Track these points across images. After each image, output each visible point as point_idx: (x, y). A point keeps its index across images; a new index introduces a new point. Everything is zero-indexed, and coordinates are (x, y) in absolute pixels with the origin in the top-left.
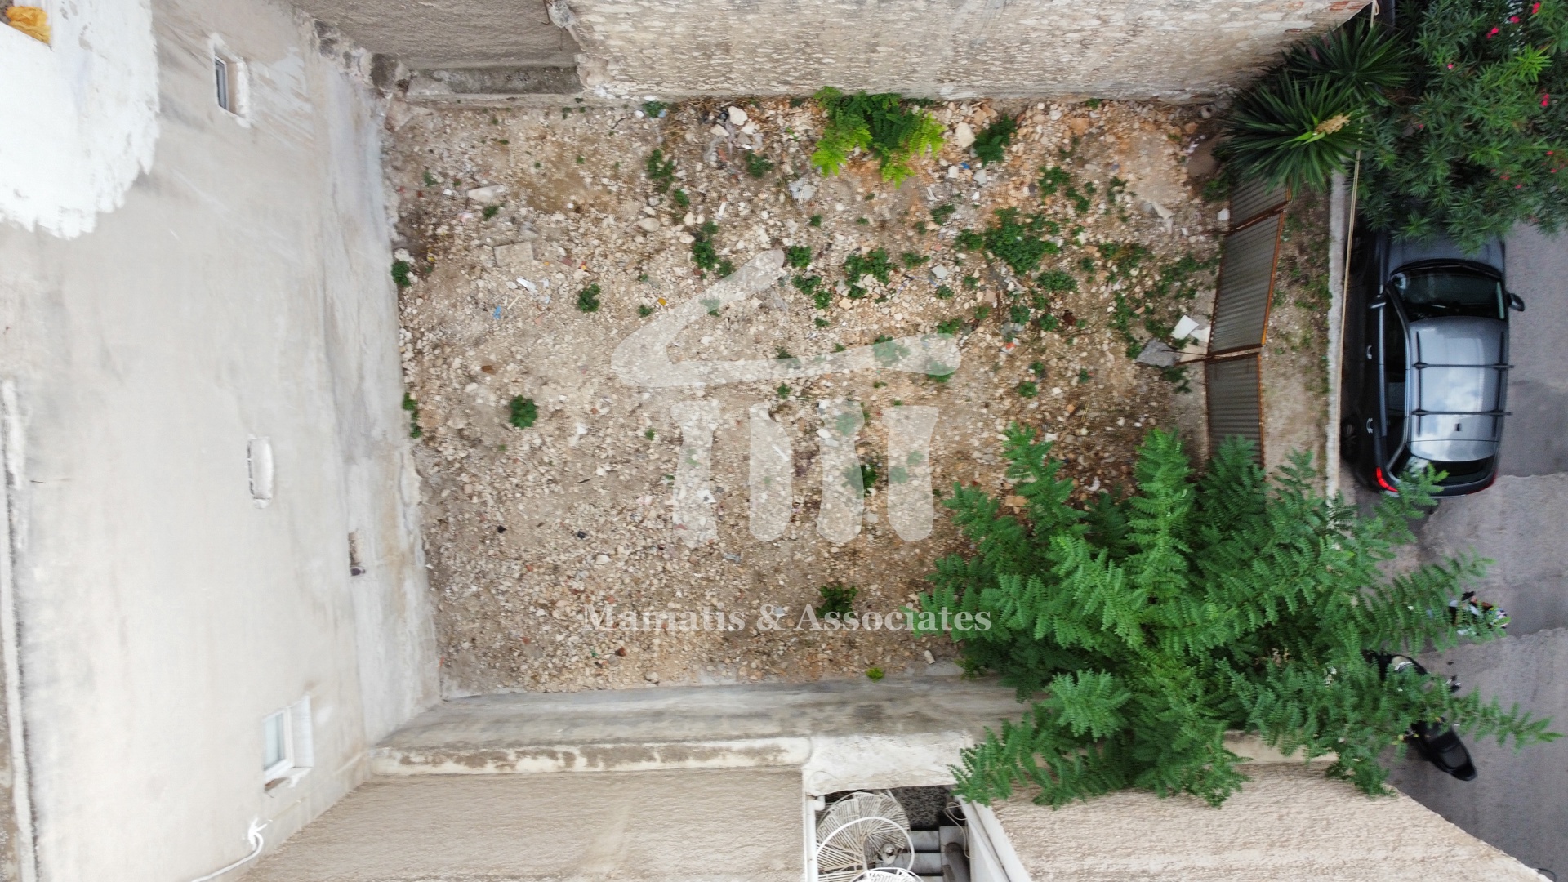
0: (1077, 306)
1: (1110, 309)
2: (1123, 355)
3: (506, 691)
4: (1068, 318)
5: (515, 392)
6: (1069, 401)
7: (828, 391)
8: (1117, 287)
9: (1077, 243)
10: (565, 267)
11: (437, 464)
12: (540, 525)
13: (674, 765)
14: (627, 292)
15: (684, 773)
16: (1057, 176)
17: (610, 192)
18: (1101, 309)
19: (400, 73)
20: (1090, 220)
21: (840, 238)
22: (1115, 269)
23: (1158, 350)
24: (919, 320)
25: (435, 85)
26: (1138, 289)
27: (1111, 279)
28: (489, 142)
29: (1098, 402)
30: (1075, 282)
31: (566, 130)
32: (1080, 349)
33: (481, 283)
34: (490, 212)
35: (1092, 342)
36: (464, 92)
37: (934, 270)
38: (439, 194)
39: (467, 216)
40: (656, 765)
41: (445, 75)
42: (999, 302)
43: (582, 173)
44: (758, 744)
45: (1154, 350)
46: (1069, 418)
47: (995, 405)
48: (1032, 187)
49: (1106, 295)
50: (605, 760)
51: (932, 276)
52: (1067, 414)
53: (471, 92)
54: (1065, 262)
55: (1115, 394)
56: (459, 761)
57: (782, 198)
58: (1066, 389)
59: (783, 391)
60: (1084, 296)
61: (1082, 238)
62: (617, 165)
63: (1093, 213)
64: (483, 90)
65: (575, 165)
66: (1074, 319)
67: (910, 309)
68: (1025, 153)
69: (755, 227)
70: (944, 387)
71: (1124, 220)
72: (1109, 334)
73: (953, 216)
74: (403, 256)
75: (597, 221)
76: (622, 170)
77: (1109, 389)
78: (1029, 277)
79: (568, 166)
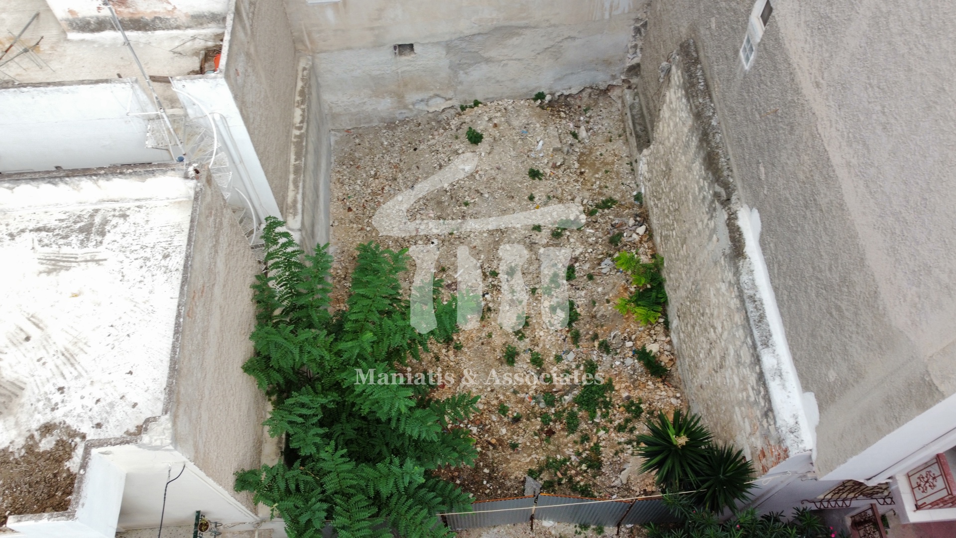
0: (558, 438)
1: (559, 457)
2: (530, 467)
3: (332, 160)
4: (550, 433)
5: (485, 135)
6: (498, 440)
7: (495, 299)
8: (573, 458)
9: (598, 431)
10: (551, 164)
11: (448, 119)
12: (418, 167)
13: (292, 169)
14: (541, 192)
15: (287, 172)
16: (638, 412)
17: (592, 185)
18: (558, 451)
19: (634, 80)
20: (613, 435)
21: (583, 293)
22: (584, 455)
23: (535, 489)
24: (541, 345)
25: (632, 98)
26: (573, 472)
27: (579, 454)
28: (609, 135)
29: (499, 456)
30: (573, 433)
31: (621, 165)
32: (532, 442)
33: (538, 125)
34: (575, 136)
35: (537, 448)
36: (631, 109)
37: (571, 352)
38: (581, 115)
39: (571, 125)
40: (292, 161)
41: (637, 100)
42: (556, 392)
43: (600, 173)
44: (299, 206)
45: (535, 486)
46: (487, 441)
47: (493, 395)
48: (628, 398)
49: (567, 453)
50: (297, 142)
51: (567, 352)
52: (489, 439)
53: (631, 112)
54: (585, 426)
55: (504, 465)
56: (302, 87)
57: (601, 256)
58: (506, 438)
59: (494, 274)
60: (565, 440)
61: (602, 433)
62: (606, 187)
63: (618, 437)
64: (633, 116)
65: (604, 170)
66: (550, 436)
67: (547, 340)
68: (648, 389)
69: (583, 247)
70: (502, 363)
71: (616, 454)
72: (542, 458)
73: (604, 355)
74: (548, 98)
75: (577, 181)
76: (605, 190)
77: (507, 461)
78: (573, 406)
79: (603, 167)
